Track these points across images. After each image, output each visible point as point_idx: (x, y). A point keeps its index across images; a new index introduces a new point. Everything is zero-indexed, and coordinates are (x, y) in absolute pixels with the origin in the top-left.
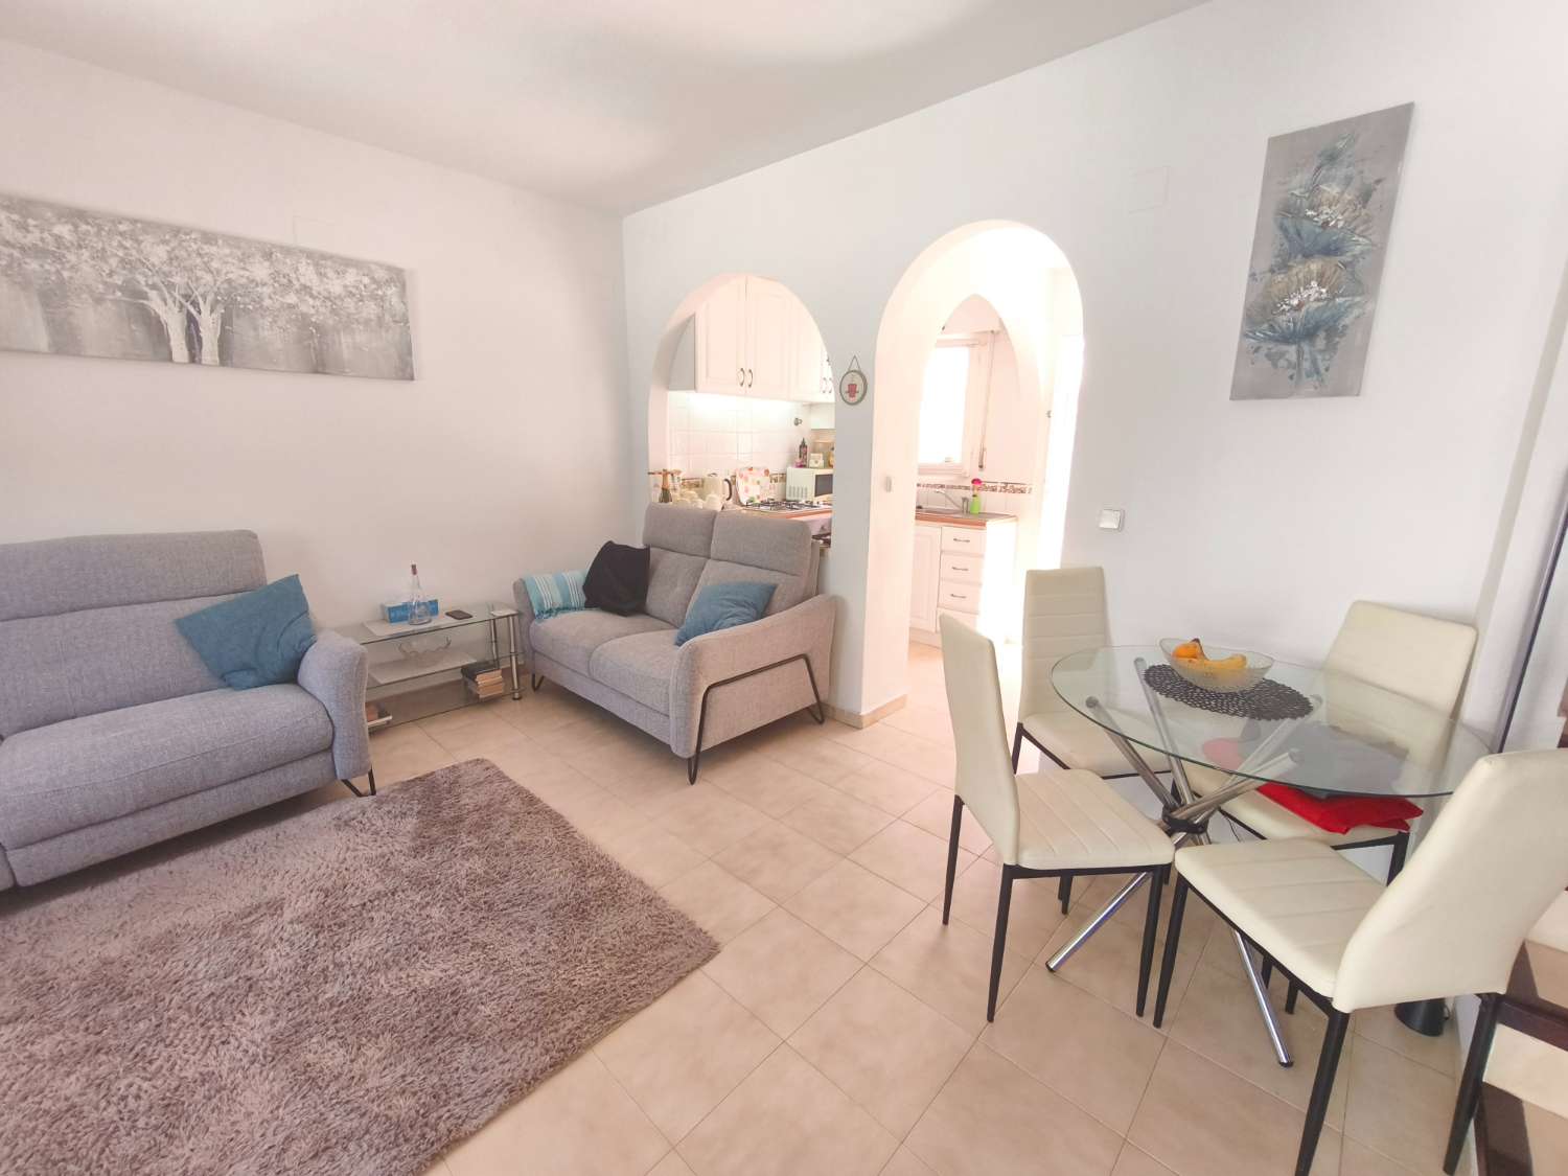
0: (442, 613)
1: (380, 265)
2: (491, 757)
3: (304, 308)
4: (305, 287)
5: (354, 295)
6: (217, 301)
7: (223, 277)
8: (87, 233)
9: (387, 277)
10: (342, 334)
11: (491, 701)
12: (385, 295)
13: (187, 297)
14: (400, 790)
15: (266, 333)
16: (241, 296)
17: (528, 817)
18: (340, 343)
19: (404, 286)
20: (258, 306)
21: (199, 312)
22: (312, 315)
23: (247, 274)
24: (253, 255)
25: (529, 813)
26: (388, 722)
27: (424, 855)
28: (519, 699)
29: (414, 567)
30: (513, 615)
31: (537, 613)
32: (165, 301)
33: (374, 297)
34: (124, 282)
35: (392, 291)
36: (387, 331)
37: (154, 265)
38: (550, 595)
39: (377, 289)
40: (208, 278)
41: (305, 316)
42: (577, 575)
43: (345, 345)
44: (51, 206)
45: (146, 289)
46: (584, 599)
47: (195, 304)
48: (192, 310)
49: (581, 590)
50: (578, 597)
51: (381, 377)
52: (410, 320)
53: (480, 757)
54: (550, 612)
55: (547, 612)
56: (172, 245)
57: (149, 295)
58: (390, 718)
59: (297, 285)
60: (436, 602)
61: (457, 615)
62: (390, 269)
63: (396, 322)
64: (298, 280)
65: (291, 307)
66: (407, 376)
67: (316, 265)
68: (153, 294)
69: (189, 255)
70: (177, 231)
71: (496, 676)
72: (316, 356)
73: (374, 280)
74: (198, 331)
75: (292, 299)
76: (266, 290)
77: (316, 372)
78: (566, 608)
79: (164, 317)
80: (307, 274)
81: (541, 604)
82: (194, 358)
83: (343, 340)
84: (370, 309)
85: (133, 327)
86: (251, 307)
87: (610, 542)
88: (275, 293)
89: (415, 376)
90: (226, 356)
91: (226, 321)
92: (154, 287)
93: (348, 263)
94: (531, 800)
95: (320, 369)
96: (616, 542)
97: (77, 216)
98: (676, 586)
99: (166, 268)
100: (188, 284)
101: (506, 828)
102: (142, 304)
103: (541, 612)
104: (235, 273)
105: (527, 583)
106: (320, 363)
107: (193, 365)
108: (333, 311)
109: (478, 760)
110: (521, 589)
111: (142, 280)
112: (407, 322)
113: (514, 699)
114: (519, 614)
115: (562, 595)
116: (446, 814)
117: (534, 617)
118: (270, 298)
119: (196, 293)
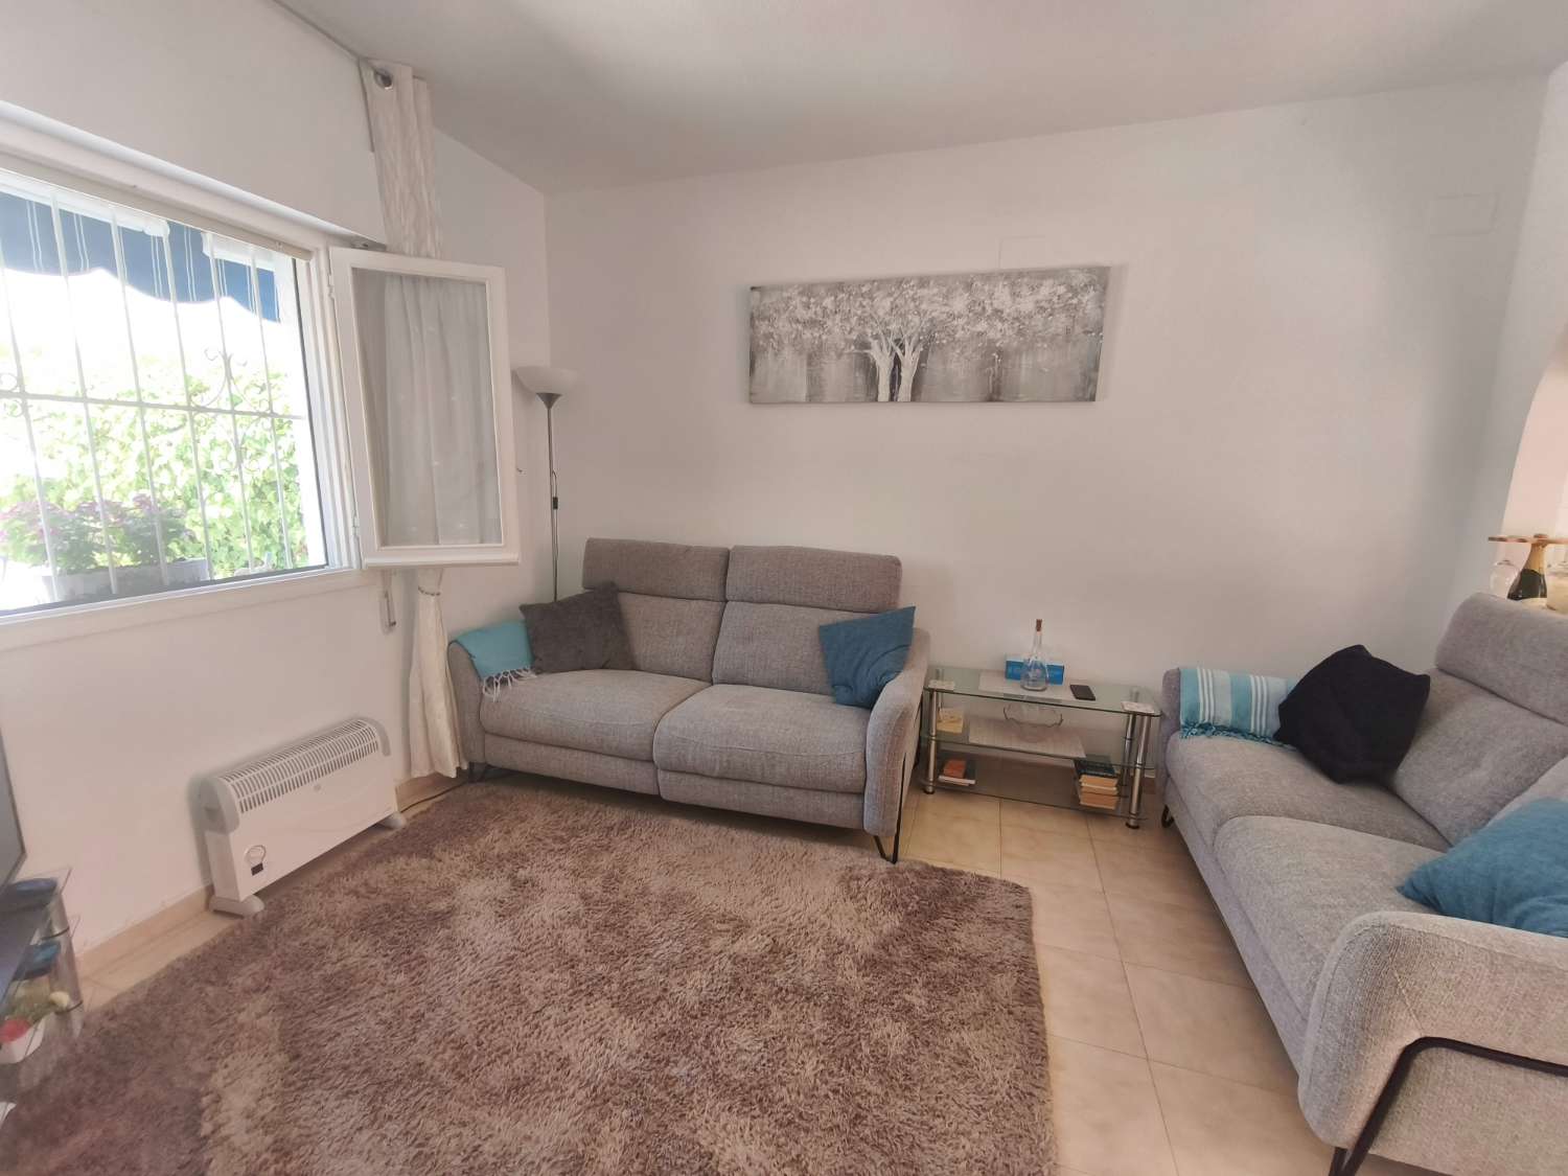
0: (1066, 683)
1: (1081, 269)
2: (1038, 892)
3: (991, 334)
4: (997, 311)
5: (1045, 309)
6: (920, 341)
7: (928, 317)
8: (842, 300)
9: (1086, 281)
10: (1024, 356)
11: (1096, 814)
12: (1080, 302)
13: (897, 341)
14: (918, 874)
15: (953, 366)
16: (939, 332)
17: (1003, 1018)
18: (1020, 365)
19: (1105, 288)
20: (951, 339)
21: (904, 354)
22: (998, 340)
23: (947, 309)
24: (956, 289)
25: (1010, 1013)
26: (970, 785)
27: (868, 975)
28: (1134, 828)
29: (1039, 623)
30: (1150, 716)
31: (1182, 723)
32: (881, 348)
33: (1067, 308)
34: (858, 336)
35: (1088, 299)
36: (1075, 344)
37: (879, 317)
38: (1214, 703)
39: (1072, 298)
40: (916, 320)
41: (992, 341)
42: (1275, 684)
43: (1024, 369)
44: (823, 284)
45: (871, 340)
46: (1276, 724)
47: (902, 347)
48: (900, 354)
49: (1274, 711)
50: (1265, 719)
51: (1057, 400)
52: (1105, 328)
53: (1022, 884)
54: (1205, 728)
55: (1201, 726)
56: (895, 295)
57: (872, 345)
58: (973, 782)
59: (989, 311)
60: (1062, 669)
61: (1083, 692)
62: (1090, 270)
63: (1086, 332)
64: (992, 304)
65: (980, 334)
66: (1088, 396)
67: (1013, 284)
68: (874, 343)
69: (906, 302)
70: (900, 282)
71: (1108, 786)
72: (993, 383)
73: (1070, 288)
74: (900, 371)
75: (982, 326)
76: (961, 322)
77: (991, 400)
78: (1236, 730)
79: (878, 363)
80: (1002, 297)
81: (1194, 711)
82: (892, 397)
83: (1024, 362)
84: (1060, 322)
85: (857, 374)
86: (944, 342)
87: (1360, 648)
88: (968, 323)
89: (1097, 398)
90: (916, 393)
91: (923, 358)
92: (876, 337)
93: (1044, 275)
94: (1030, 993)
95: (995, 397)
96: (1375, 651)
97: (838, 287)
98: (1476, 764)
99: (887, 318)
100: (900, 329)
101: (965, 1012)
102: (866, 354)
103: (1191, 724)
104: (938, 311)
105: (1182, 675)
106: (995, 394)
107: (892, 403)
108: (1020, 332)
109: (1017, 887)
110: (1174, 682)
111: (869, 331)
112: (1101, 329)
113: (1128, 825)
114: (1162, 716)
115: (1236, 709)
116: (931, 938)
117: (1177, 727)
118: (963, 329)
119: (905, 336)
